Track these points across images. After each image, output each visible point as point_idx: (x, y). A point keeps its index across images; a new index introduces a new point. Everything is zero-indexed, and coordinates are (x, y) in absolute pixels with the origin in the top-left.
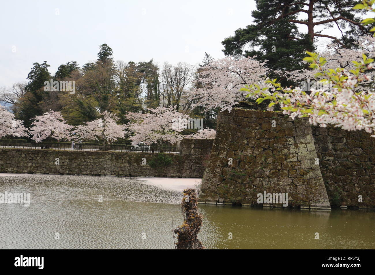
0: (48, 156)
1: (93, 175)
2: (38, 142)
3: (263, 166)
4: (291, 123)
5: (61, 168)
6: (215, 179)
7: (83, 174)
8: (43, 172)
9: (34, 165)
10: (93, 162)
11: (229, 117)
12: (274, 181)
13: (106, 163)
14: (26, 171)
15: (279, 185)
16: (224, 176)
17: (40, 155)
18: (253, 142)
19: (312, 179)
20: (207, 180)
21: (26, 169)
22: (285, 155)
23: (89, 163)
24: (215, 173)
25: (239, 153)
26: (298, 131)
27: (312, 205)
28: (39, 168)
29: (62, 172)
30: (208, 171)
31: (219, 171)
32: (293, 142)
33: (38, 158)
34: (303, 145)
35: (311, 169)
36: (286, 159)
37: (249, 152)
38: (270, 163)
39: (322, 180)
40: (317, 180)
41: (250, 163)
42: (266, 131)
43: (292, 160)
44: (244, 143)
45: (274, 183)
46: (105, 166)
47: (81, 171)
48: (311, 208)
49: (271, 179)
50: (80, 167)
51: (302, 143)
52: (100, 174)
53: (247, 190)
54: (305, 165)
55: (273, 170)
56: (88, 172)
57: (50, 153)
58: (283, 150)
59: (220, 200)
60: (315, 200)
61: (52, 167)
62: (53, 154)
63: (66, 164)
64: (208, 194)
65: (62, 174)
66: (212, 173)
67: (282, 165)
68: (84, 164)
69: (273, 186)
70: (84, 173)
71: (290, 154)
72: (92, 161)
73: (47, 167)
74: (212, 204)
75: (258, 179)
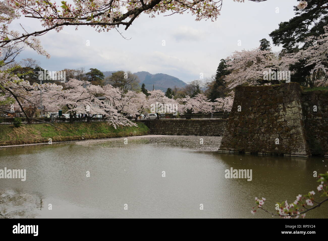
0: (188, 124)
1: (215, 136)
2: (181, 115)
3: (260, 126)
4: (282, 93)
5: (196, 131)
6: (230, 135)
8: (185, 134)
9: (180, 130)
10: (215, 127)
11: (241, 92)
12: (267, 136)
13: (223, 127)
14: (176, 134)
15: (269, 139)
16: (236, 133)
17: (183, 123)
18: (255, 109)
19: (294, 134)
20: (225, 136)
21: (176, 132)
22: (276, 117)
23: (212, 128)
24: (230, 131)
25: (246, 117)
26: (286, 99)
27: (292, 153)
28: (183, 131)
29: (196, 134)
30: (226, 130)
31: (233, 129)
32: (282, 107)
33: (182, 125)
34: (289, 109)
35: (294, 126)
36: (276, 120)
37: (252, 116)
38: (265, 123)
39: (302, 134)
40: (298, 135)
41: (253, 124)
42: (265, 100)
43: (280, 120)
44: (249, 110)
45: (266, 137)
46: (223, 129)
48: (291, 155)
49: (265, 135)
50: (207, 130)
51: (288, 107)
52: (219, 134)
53: (249, 142)
54: (290, 123)
55: (267, 128)
56: (212, 134)
57: (189, 121)
58: (275, 113)
59: (232, 149)
60: (295, 150)
61: (190, 131)
62: (190, 123)
63: (198, 128)
64: (225, 145)
65: (196, 135)
66: (228, 131)
67: (273, 125)
68: (209, 128)
69: (266, 139)
70: (210, 134)
71: (279, 116)
72: (214, 127)
73: (187, 131)
74: (226, 152)
75: (256, 135)
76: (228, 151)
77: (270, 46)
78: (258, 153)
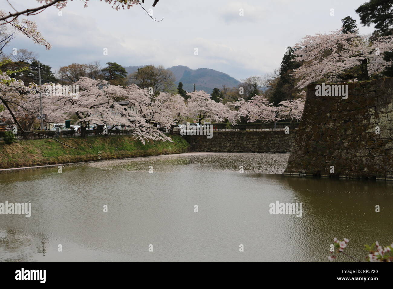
0: (242, 137)
1: (279, 152)
2: (234, 125)
3: (342, 138)
4: (373, 92)
5: (253, 147)
6: (300, 152)
7: (271, 152)
8: (239, 151)
9: (232, 145)
10: (280, 141)
12: (352, 153)
13: (290, 141)
15: (355, 156)
16: (308, 149)
17: (236, 136)
18: (335, 115)
19: (391, 149)
20: (293, 153)
21: (226, 149)
22: (364, 126)
23: (276, 142)
24: (300, 146)
25: (322, 127)
26: (379, 100)
27: (388, 176)
28: (235, 147)
29: (253, 151)
30: (295, 145)
31: (304, 144)
32: (373, 112)
33: (235, 139)
34: (384, 115)
35: (391, 139)
36: (365, 130)
37: (331, 125)
38: (349, 135)
41: (332, 135)
42: (348, 103)
43: (370, 131)
44: (327, 116)
45: (351, 154)
46: (290, 144)
47: (269, 149)
48: (387, 179)
49: (349, 151)
50: (268, 145)
51: (382, 112)
52: (285, 151)
53: (327, 161)
54: (384, 134)
55: (352, 141)
56: (275, 150)
57: (244, 133)
58: (363, 121)
59: (303, 171)
60: (392, 172)
61: (245, 146)
63: (256, 143)
64: (294, 166)
65: (254, 152)
66: (298, 147)
67: (360, 137)
68: (272, 142)
69: (350, 157)
71: (369, 124)
72: (278, 140)
73: (242, 146)
74: (295, 175)
75: (337, 151)
76: (297, 174)
77: (356, 27)
78: (340, 176)
